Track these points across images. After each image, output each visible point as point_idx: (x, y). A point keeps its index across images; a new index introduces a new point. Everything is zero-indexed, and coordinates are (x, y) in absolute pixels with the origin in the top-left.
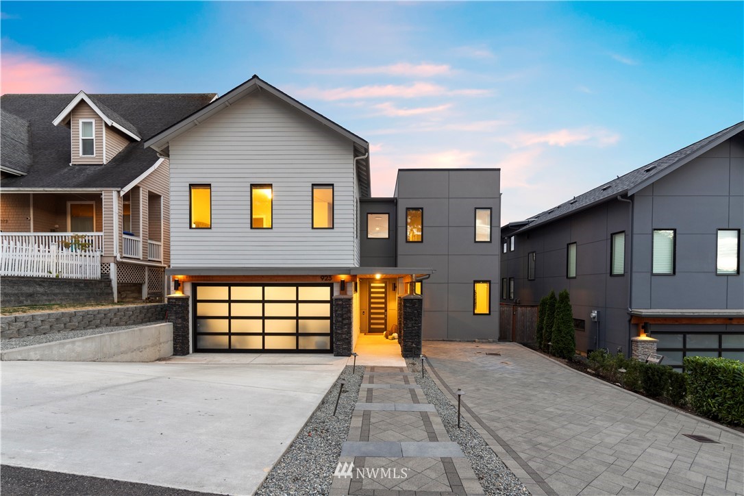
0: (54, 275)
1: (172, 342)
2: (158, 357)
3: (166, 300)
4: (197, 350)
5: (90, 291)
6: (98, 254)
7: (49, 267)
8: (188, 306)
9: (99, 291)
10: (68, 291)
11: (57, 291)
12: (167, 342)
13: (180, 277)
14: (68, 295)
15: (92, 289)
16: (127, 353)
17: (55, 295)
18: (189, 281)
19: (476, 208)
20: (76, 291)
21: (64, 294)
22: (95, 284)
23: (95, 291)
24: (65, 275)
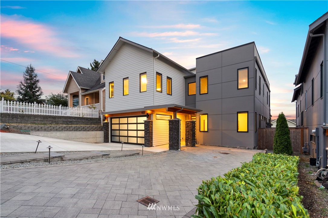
0: (81, 116)
1: (103, 138)
2: (95, 142)
3: (102, 123)
4: (112, 142)
5: (92, 121)
6: (98, 110)
7: (80, 114)
8: (109, 125)
9: (95, 122)
10: (84, 121)
11: (80, 121)
12: (100, 138)
13: (106, 115)
14: (84, 122)
15: (93, 121)
16: (80, 139)
17: (79, 122)
18: (109, 117)
19: (238, 69)
20: (87, 121)
21: (82, 122)
22: (94, 119)
23: (94, 122)
24: (85, 117)
